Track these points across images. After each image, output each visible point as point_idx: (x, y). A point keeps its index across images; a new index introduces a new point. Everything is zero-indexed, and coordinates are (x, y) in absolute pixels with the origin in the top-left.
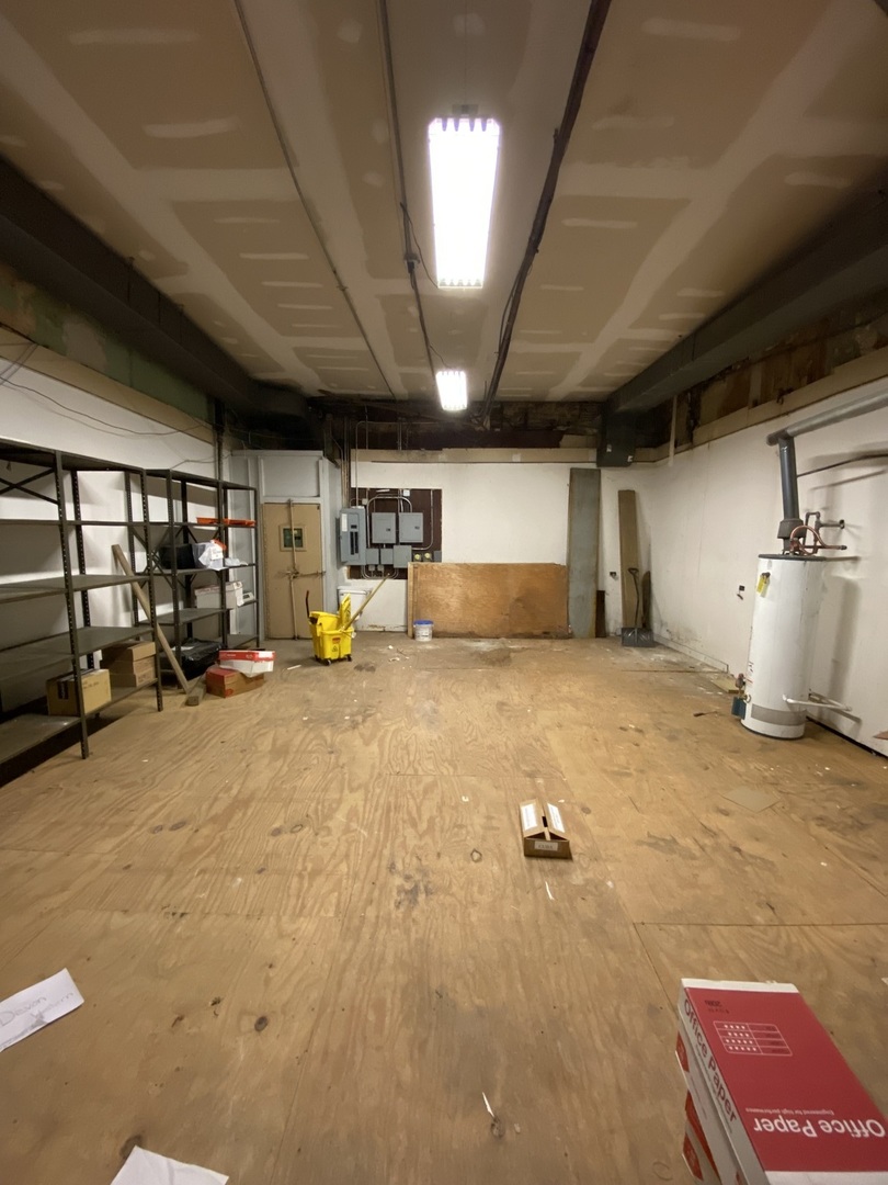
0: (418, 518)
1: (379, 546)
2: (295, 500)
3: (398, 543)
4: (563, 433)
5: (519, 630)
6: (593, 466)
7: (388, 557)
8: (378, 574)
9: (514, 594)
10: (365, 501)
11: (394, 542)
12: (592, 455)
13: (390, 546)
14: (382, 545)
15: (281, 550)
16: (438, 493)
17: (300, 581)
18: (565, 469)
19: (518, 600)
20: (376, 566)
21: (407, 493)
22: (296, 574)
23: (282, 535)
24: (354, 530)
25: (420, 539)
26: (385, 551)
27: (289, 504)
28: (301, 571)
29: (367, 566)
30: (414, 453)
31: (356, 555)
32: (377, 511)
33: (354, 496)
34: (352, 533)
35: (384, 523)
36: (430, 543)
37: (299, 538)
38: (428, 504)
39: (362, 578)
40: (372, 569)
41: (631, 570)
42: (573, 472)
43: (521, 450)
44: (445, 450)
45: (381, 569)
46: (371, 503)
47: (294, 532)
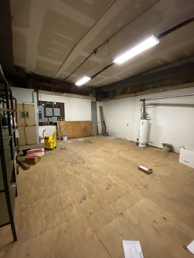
0: (58, 110)
1: (48, 117)
2: (25, 103)
3: (53, 116)
4: (90, 93)
5: (85, 135)
6: (95, 101)
7: (51, 120)
8: (47, 124)
9: (83, 127)
10: (43, 105)
11: (52, 116)
12: (95, 98)
13: (51, 117)
14: (49, 116)
15: (21, 119)
16: (63, 104)
17: (28, 127)
18: (90, 101)
19: (84, 129)
20: (47, 122)
21: (55, 103)
22: (26, 126)
23: (21, 114)
24: (40, 112)
25: (59, 115)
26: (50, 118)
27: (23, 104)
28: (28, 125)
29: (44, 123)
30: (57, 93)
31: (41, 120)
32: (46, 107)
33: (40, 103)
34: (39, 113)
35: (49, 111)
36: (62, 116)
37: (27, 115)
38: (61, 106)
39: (43, 126)
40: (46, 123)
41: (103, 122)
42: (92, 102)
43: (82, 96)
44: (65, 93)
45: (48, 123)
46: (45, 105)
47: (26, 113)
